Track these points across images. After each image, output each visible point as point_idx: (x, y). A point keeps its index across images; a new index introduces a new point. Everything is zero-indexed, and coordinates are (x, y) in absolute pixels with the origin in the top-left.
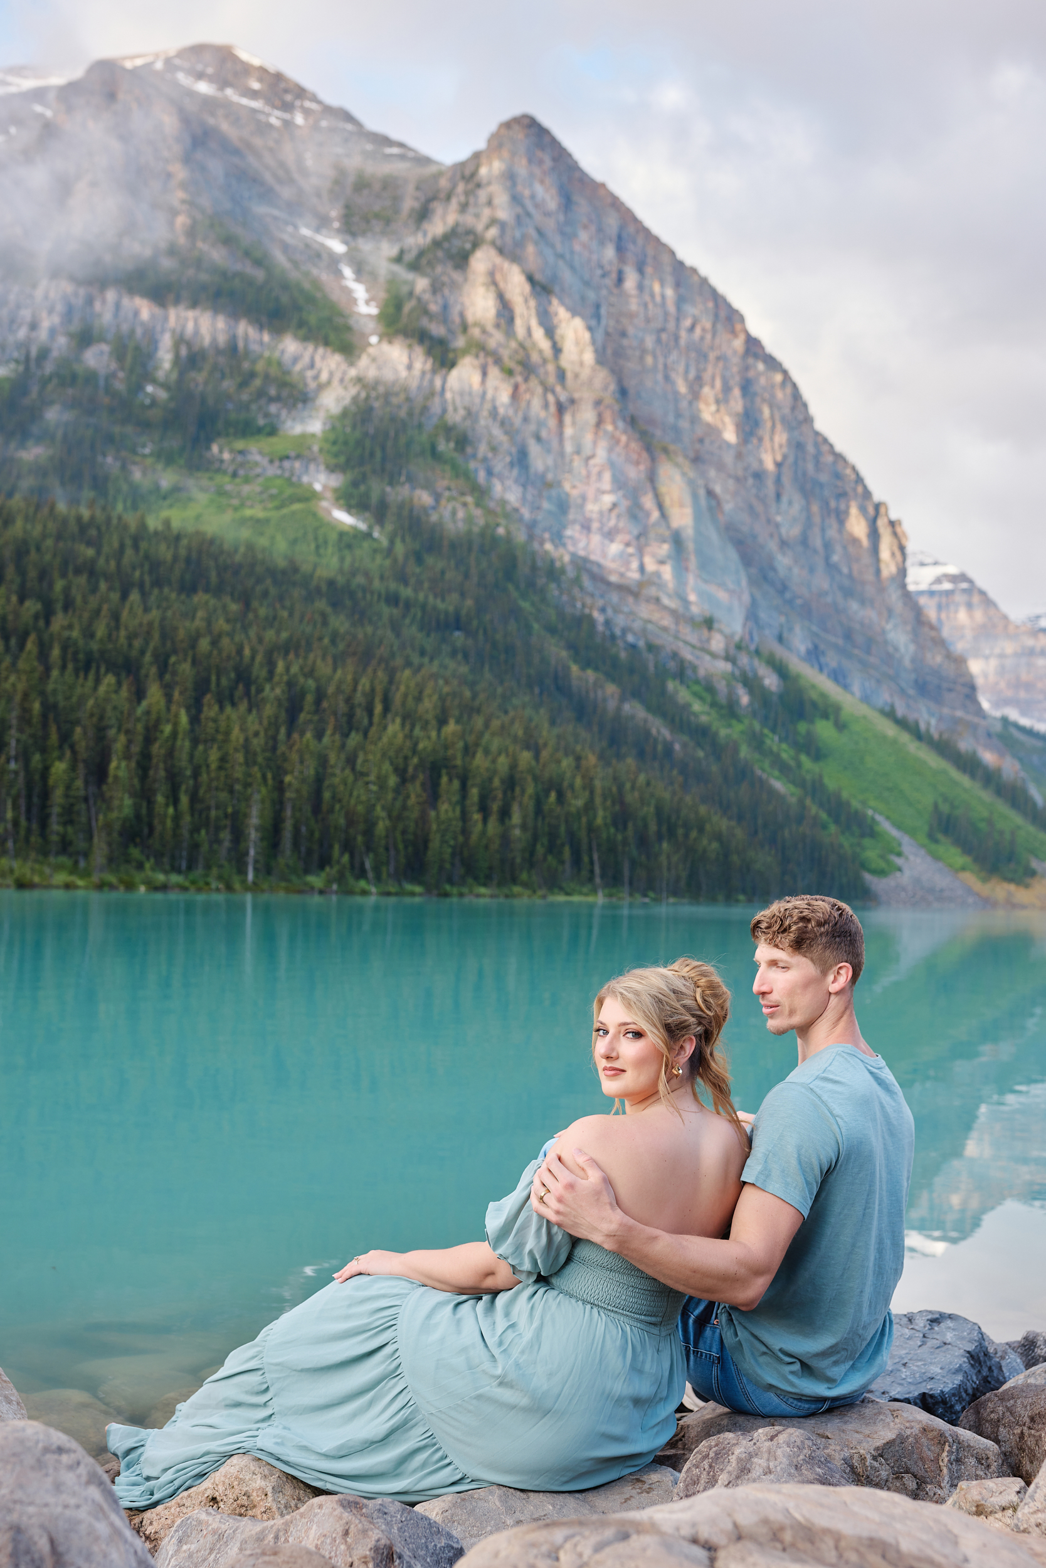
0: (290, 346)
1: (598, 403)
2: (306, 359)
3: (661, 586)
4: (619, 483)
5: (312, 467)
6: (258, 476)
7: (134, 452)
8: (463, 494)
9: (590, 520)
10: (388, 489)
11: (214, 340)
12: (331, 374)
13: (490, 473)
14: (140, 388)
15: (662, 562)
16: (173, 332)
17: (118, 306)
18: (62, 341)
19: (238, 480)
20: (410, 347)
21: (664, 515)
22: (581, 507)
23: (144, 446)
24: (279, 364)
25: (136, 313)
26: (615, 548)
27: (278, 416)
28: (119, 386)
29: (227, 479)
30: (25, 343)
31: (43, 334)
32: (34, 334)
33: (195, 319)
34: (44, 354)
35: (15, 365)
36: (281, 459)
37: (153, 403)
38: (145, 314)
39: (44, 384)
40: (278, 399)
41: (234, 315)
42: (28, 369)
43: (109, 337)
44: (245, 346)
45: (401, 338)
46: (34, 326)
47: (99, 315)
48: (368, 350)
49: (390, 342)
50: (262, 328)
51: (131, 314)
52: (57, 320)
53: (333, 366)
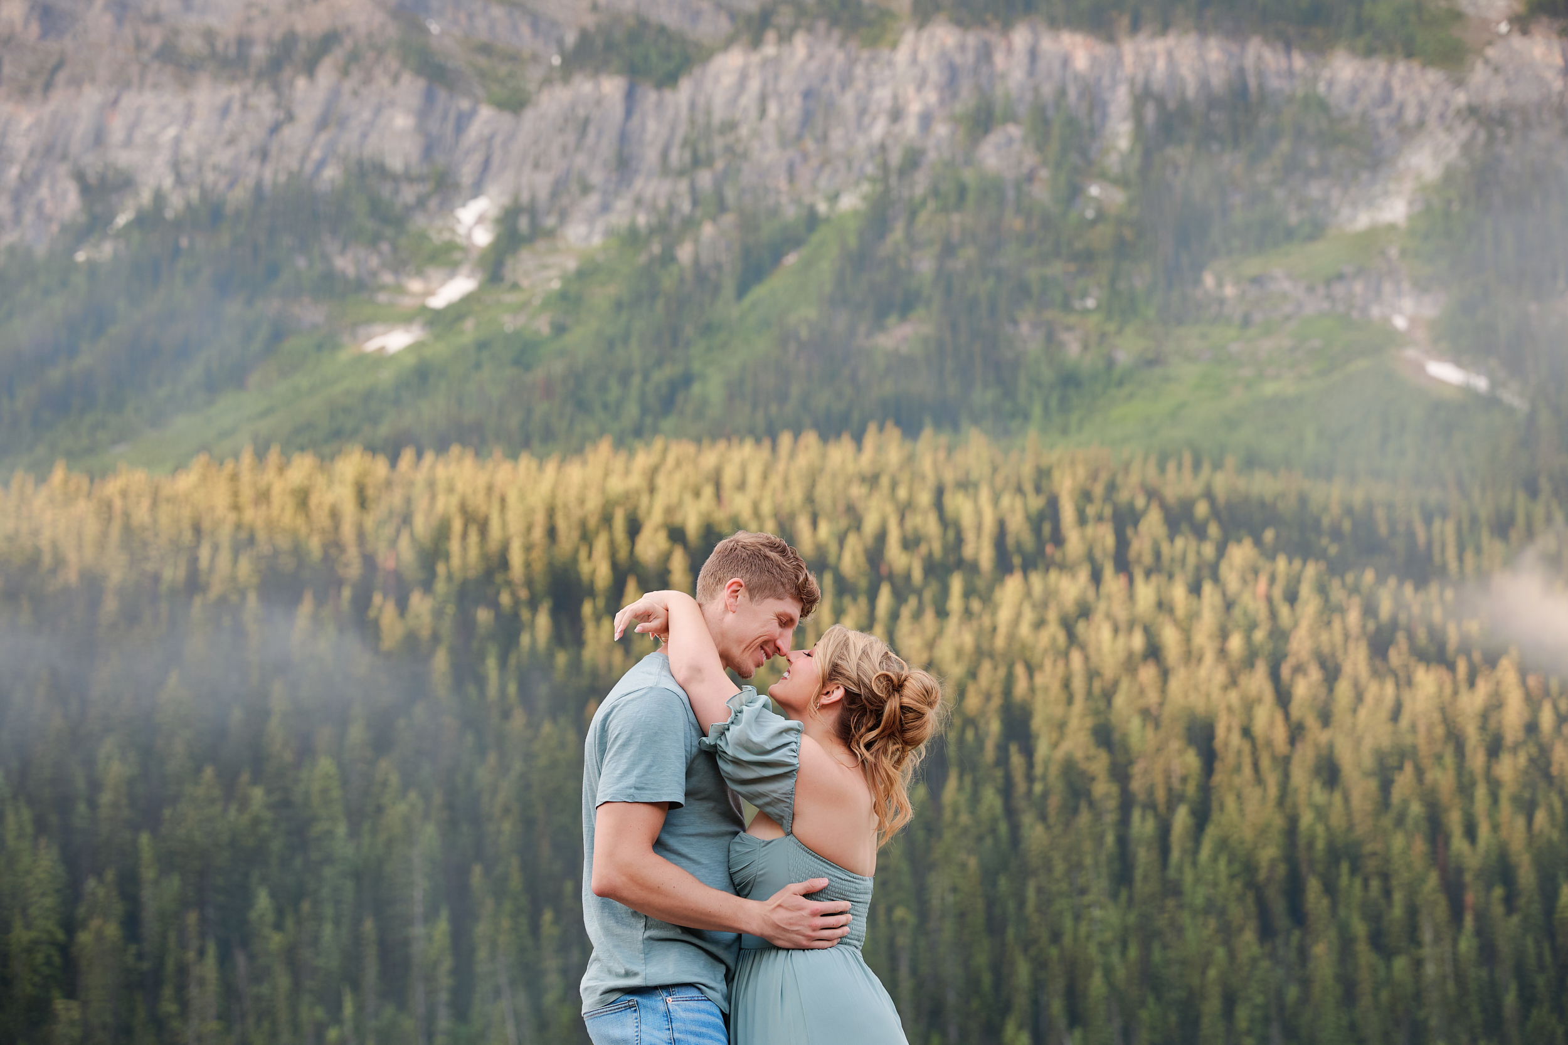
0: (1343, 70)
2: (1375, 89)
5: (1388, 287)
6: (1288, 318)
7: (1066, 306)
10: (1533, 308)
11: (1204, 83)
12: (1423, 107)
14: (1075, 192)
16: (1132, 82)
17: (1033, 54)
18: (942, 130)
19: (1251, 332)
23: (1084, 295)
24: (1323, 106)
25: (1066, 61)
27: (1325, 202)
28: (1041, 193)
29: (1232, 333)
30: (883, 148)
31: (911, 126)
32: (897, 129)
33: (1170, 54)
34: (913, 159)
35: (866, 187)
36: (1328, 282)
37: (1101, 216)
38: (1081, 62)
39: (913, 214)
40: (1324, 170)
41: (1237, 33)
42: (887, 190)
43: (1022, 110)
44: (1261, 87)
45: (1545, 20)
46: (896, 115)
47: (1003, 76)
48: (1491, 52)
49: (1525, 32)
50: (1288, 47)
51: (1056, 65)
52: (932, 97)
53: (1426, 92)
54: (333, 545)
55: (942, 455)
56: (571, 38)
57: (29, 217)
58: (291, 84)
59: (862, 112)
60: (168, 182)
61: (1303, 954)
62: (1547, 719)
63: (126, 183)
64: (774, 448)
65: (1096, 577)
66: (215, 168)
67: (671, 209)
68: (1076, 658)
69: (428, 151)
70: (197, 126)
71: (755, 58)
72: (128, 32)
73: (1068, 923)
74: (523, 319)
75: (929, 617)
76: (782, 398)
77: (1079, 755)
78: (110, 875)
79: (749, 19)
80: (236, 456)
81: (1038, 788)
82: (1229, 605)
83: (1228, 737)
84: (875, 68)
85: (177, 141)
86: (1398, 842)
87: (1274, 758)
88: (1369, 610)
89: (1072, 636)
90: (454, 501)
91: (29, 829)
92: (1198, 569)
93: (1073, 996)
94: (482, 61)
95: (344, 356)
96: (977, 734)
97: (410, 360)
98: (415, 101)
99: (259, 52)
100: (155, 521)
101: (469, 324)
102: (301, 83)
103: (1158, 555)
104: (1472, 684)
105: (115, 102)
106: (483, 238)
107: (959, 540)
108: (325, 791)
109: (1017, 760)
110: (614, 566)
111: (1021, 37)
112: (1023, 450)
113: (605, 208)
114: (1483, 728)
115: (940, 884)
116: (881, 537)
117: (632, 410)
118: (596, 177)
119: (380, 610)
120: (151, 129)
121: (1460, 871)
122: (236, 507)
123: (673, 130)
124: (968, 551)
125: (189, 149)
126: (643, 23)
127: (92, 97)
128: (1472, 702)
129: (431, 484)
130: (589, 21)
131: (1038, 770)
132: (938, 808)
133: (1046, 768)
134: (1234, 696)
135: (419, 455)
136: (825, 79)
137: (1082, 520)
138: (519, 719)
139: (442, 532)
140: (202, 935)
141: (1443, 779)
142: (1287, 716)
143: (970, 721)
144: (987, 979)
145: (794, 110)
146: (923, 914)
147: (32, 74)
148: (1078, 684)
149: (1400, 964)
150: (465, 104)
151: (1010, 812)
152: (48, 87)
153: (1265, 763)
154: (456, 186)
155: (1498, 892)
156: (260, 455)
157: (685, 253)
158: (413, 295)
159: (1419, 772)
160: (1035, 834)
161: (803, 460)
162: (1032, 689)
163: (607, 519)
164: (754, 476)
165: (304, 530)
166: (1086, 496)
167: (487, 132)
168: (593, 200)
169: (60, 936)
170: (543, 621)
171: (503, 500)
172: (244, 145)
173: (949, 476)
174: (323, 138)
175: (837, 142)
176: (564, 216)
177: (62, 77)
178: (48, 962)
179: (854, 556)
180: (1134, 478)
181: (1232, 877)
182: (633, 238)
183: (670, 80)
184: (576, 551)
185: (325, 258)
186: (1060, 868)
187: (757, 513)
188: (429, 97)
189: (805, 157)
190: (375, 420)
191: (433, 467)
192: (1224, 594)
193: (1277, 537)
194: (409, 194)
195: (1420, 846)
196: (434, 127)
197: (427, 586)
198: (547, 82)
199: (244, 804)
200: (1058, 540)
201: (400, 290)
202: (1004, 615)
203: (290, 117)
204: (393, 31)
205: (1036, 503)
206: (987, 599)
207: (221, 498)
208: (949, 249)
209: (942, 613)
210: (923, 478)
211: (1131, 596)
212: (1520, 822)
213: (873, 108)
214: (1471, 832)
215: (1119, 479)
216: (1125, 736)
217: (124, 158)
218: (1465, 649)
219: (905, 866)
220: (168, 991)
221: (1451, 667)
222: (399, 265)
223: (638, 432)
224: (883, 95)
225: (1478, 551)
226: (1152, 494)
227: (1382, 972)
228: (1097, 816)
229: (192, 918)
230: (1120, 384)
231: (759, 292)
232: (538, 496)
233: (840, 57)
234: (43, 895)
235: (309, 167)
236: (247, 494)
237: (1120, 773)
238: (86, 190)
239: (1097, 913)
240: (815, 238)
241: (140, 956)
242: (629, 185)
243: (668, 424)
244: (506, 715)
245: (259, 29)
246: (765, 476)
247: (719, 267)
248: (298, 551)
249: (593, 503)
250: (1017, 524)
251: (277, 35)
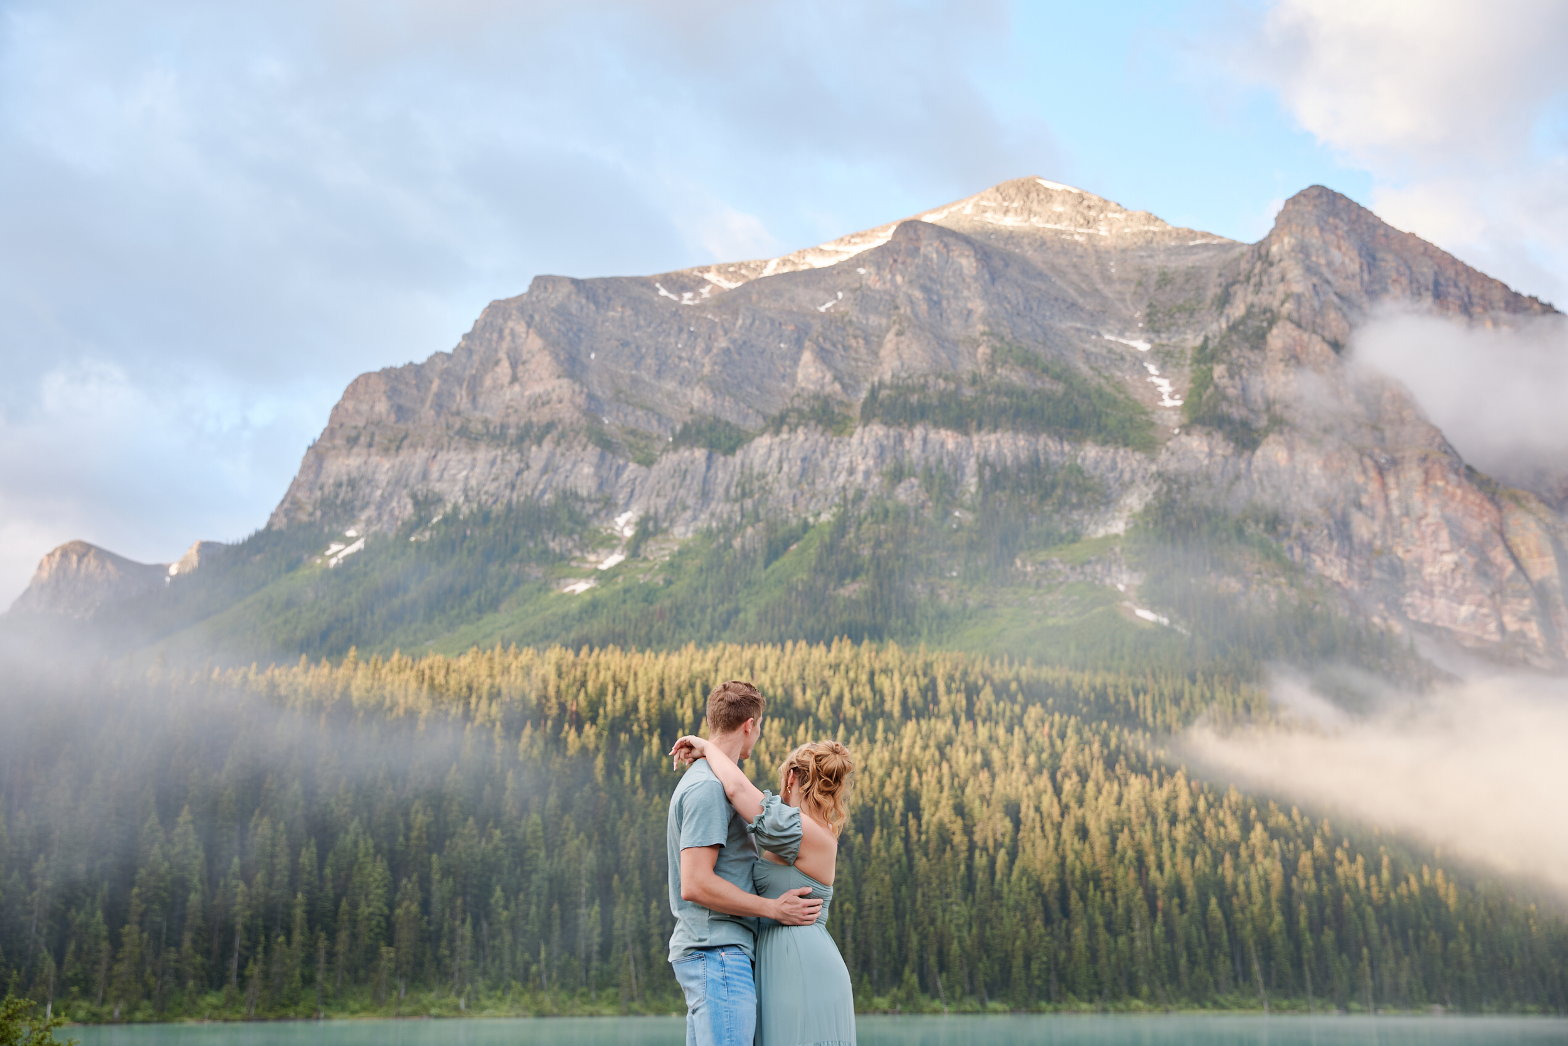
0: (1091, 452)
1: (1424, 459)
2: (1108, 463)
3: (1529, 646)
4: (1459, 538)
5: (1114, 568)
6: (1061, 584)
7: (941, 576)
8: (1275, 575)
9: (1431, 584)
10: (1193, 581)
11: (1016, 458)
12: (1133, 472)
13: (1306, 549)
14: (947, 514)
15: (1524, 619)
16: (978, 456)
17: (925, 441)
18: (876, 480)
19: (1041, 591)
20: (1209, 434)
21: (1520, 567)
22: (1419, 571)
23: (951, 570)
24: (1080, 471)
25: (942, 445)
26: (1465, 611)
27: (1082, 522)
28: (928, 514)
29: (1031, 591)
30: (844, 488)
31: (859, 478)
32: (851, 479)
33: (998, 441)
34: (860, 495)
35: (835, 510)
36: (1082, 565)
37: (960, 527)
38: (950, 445)
39: (860, 524)
40: (1079, 505)
41: (1034, 432)
42: (846, 511)
43: (919, 470)
44: (1046, 460)
45: (1199, 427)
46: (851, 472)
47: (909, 452)
48: (1169, 444)
49: (1188, 434)
50: (1061, 439)
51: (937, 447)
52: (871, 463)
53: (1135, 464)
54: (544, 697)
55: (873, 654)
56: (678, 428)
57: (385, 518)
58: (529, 450)
59: (834, 470)
60: (461, 500)
61: (1068, 934)
62: (1202, 805)
63: (439, 500)
64: (783, 649)
65: (956, 723)
66: (486, 493)
67: (730, 519)
68: (945, 766)
69: (600, 486)
70: (477, 470)
71: (777, 440)
72: (442, 420)
73: (940, 913)
74: (648, 577)
75: (865, 742)
76: (788, 622)
77: (946, 820)
78: (415, 877)
79: (774, 419)
80: (493, 648)
81: (923, 838)
82: (1028, 739)
83: (1027, 812)
84: (840, 446)
85: (467, 478)
86: (1121, 872)
87: (1052, 824)
88: (1105, 743)
89: (942, 755)
90: (610, 674)
91: (372, 851)
92: (1011, 718)
93: (942, 954)
94: (631, 439)
95: (552, 595)
96: (890, 807)
97: (588, 598)
98: (595, 460)
99: (512, 432)
100: (447, 682)
101: (620, 579)
102: (534, 448)
103: (990, 711)
104: (1161, 786)
105: (435, 456)
106: (629, 533)
107: (883, 701)
108: (534, 832)
109: (912, 822)
110: (695, 711)
111: (918, 431)
112: (918, 652)
113: (695, 518)
114: (1167, 810)
115: (869, 892)
116: (840, 698)
117: (707, 627)
118: (690, 502)
119: (568, 733)
120: (453, 472)
121: (1155, 889)
122: (491, 676)
123: (732, 477)
124: (887, 707)
125: (473, 482)
126: (717, 420)
127: (422, 454)
128: (1160, 796)
129: (597, 665)
130: (689, 418)
131: (924, 828)
132: (869, 849)
133: (928, 828)
134: (1030, 789)
135: (591, 650)
136: (814, 451)
137: (949, 691)
138: (641, 794)
139: (602, 691)
140: (464, 912)
141: (1146, 838)
142: (1060, 801)
143: (886, 800)
144: (894, 944)
145: (797, 468)
146: (860, 908)
147: (390, 441)
148: (946, 781)
149: (1122, 940)
150: (621, 462)
151: (908, 851)
152: (398, 448)
153: (1048, 827)
154: (616, 505)
155: (1176, 901)
156: (505, 648)
157: (737, 543)
158: (591, 563)
159: (1132, 833)
160: (922, 863)
161: (798, 656)
162: (921, 784)
163: (692, 686)
164: (772, 664)
165: (527, 690)
166: (951, 678)
167: (632, 477)
168: (689, 514)
169: (386, 911)
170: (656, 740)
171: (636, 674)
172: (503, 481)
173: (877, 666)
174: (545, 478)
175: (820, 487)
176: (672, 522)
177: (406, 443)
178: (378, 925)
179: (825, 708)
180: (977, 669)
181: (1029, 889)
182: (709, 534)
183: (731, 451)
184: (675, 702)
185: (544, 542)
186: (935, 883)
187: (773, 685)
188: (602, 458)
189: (802, 493)
190: (568, 629)
191: (599, 655)
192: (1026, 733)
193: (1055, 702)
194: (590, 509)
195: (1132, 874)
196: (604, 473)
197: (593, 721)
198: (665, 450)
199: (490, 838)
200: (936, 702)
201: (584, 560)
202: (906, 742)
203: (528, 467)
204: (584, 422)
205: (924, 681)
206: (897, 734)
207: (484, 671)
208: (878, 544)
209: (872, 741)
210: (863, 667)
211: (975, 733)
212: (1188, 862)
213: (839, 467)
214: (1160, 867)
215: (969, 670)
216: (971, 810)
217: (438, 487)
218: (1157, 765)
219: (850, 880)
220: (444, 943)
221: (1150, 776)
222: (583, 547)
223: (710, 639)
224: (844, 461)
225: (1164, 712)
226: (987, 678)
227: (1112, 944)
228: (956, 854)
229: (459, 901)
230: (970, 618)
231: (776, 564)
232: (654, 674)
233: (822, 440)
234: (378, 887)
235: (537, 493)
236: (497, 669)
237: (968, 831)
238: (417, 503)
239: (955, 908)
240: (807, 536)
241: (429, 923)
242: (708, 505)
243: (726, 635)
244: (634, 792)
245: (513, 419)
246: (778, 664)
247: (755, 551)
248: (524, 699)
249: (685, 676)
250: (913, 692)
251: (522, 423)
